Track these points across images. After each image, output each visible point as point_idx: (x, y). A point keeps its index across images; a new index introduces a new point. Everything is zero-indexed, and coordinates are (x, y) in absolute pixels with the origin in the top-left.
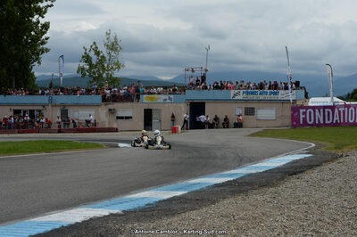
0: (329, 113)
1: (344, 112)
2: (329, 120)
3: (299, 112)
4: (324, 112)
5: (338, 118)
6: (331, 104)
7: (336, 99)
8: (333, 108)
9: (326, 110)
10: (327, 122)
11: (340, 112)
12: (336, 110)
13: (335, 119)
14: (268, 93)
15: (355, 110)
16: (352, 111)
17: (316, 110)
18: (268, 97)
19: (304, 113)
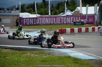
0: (35, 20)
1: (41, 20)
2: (35, 23)
3: (23, 20)
4: (33, 20)
5: (39, 22)
6: (36, 17)
7: (38, 15)
8: (37, 18)
9: (34, 19)
10: (35, 24)
11: (39, 20)
13: (38, 22)
14: (7, 12)
15: (46, 19)
16: (44, 19)
17: (30, 19)
18: (7, 14)
19: (26, 20)
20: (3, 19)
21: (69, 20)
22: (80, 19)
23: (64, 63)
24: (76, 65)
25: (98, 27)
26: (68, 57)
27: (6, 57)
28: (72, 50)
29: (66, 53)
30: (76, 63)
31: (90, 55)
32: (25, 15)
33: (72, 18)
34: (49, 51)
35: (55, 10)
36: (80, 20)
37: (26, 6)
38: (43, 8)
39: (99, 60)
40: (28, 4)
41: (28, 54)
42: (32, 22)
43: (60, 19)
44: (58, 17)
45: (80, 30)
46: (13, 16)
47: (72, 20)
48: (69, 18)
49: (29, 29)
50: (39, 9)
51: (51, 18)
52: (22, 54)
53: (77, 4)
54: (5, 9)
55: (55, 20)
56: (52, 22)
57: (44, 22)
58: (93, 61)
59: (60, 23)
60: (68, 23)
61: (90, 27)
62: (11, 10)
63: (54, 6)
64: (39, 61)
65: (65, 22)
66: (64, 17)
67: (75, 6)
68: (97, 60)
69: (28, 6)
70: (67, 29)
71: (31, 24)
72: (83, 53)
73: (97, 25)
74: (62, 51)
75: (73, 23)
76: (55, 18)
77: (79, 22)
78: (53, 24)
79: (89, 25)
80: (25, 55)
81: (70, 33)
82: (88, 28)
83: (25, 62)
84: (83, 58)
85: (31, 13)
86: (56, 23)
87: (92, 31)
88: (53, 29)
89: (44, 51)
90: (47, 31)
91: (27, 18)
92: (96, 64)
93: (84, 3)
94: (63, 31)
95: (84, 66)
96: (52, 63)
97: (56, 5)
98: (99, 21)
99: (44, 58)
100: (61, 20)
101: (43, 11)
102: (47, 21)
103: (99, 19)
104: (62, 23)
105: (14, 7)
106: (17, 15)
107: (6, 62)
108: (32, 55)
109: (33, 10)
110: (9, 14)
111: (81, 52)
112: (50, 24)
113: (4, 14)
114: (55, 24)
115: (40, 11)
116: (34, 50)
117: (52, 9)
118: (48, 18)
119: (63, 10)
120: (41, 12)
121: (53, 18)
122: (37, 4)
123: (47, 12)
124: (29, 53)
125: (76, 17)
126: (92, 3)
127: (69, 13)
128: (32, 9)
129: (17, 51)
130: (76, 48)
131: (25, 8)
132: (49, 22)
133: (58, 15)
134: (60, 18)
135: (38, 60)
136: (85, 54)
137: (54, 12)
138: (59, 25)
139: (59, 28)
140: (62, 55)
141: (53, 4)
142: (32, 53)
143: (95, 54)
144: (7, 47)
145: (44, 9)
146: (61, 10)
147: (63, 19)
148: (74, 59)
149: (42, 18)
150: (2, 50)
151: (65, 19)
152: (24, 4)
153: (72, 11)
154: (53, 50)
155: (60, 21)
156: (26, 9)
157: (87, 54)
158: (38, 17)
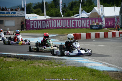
0: (44, 23)
1: (51, 22)
2: (44, 26)
3: (30, 22)
4: (42, 22)
5: (48, 26)
6: (45, 19)
7: (47, 17)
8: (46, 21)
9: (43, 22)
10: (43, 27)
11: (49, 22)
12: (47, 22)
13: (47, 26)
14: (11, 13)
15: (57, 22)
16: (55, 22)
17: (38, 22)
18: (10, 15)
19: (33, 23)
20: (6, 21)
21: (84, 23)
22: (98, 22)
23: (79, 75)
24: (94, 78)
25: (120, 32)
26: (84, 68)
27: (10, 68)
28: (88, 59)
29: (81, 63)
30: (93, 75)
31: (109, 65)
32: (32, 17)
33: (88, 20)
34: (61, 60)
35: (68, 11)
36: (98, 24)
37: (33, 6)
38: (54, 8)
39: (120, 72)
40: (36, 3)
41: (36, 63)
42: (40, 25)
43: (73, 22)
44: (71, 19)
45: (97, 36)
46: (18, 17)
47: (88, 23)
48: (85, 20)
49: (37, 33)
50: (48, 10)
51: (63, 21)
52: (29, 64)
53: (94, 4)
54: (8, 9)
55: (68, 23)
56: (64, 25)
57: (55, 26)
58: (113, 73)
59: (74, 26)
60: (83, 26)
61: (110, 31)
62: (15, 10)
63: (67, 6)
64: (49, 72)
65: (80, 25)
66: (78, 19)
67: (91, 6)
68: (119, 72)
69: (36, 6)
70: (81, 33)
71: (39, 27)
72: (102, 63)
73: (119, 29)
74: (76, 60)
75: (89, 26)
76: (67, 21)
77: (97, 25)
78: (66, 28)
79: (109, 29)
80: (32, 66)
81: (85, 39)
82: (107, 33)
83: (33, 73)
84: (102, 70)
85: (39, 14)
86: (68, 26)
87: (111, 37)
88: (65, 34)
89: (55, 60)
90: (58, 36)
91: (34, 21)
92: (117, 76)
93: (103, 3)
94: (77, 36)
95: (102, 79)
96: (64, 75)
97: (69, 5)
98: (120, 24)
99: (55, 68)
100: (75, 23)
101: (53, 12)
102: (59, 24)
103: (120, 22)
104: (76, 26)
105: (19, 7)
106: (23, 17)
107: (9, 74)
108: (41, 65)
109: (41, 11)
110: (13, 15)
111: (99, 62)
112: (62, 28)
113: (6, 16)
114: (68, 28)
115: (50, 11)
116: (43, 60)
117: (64, 9)
118: (59, 21)
119: (77, 11)
120: (51, 13)
121: (65, 21)
122: (46, 3)
123: (58, 13)
124: (37, 63)
125: (94, 19)
126: (112, 3)
127: (84, 15)
128: (40, 9)
129: (23, 61)
130: (93, 58)
131: (32, 9)
132: (60, 25)
133: (71, 16)
134: (74, 20)
135: (47, 72)
136: (104, 64)
137: (67, 14)
138: (73, 29)
140: (76, 66)
141: (65, 4)
142: (40, 63)
143: (115, 65)
144: (10, 55)
145: (55, 10)
146: (74, 11)
147: (77, 22)
148: (90, 70)
149: (52, 21)
150: (5, 58)
151: (80, 21)
152: (31, 4)
153: (88, 13)
154: (66, 59)
155: (73, 24)
156: (33, 10)
157: (106, 64)
158: (47, 19)
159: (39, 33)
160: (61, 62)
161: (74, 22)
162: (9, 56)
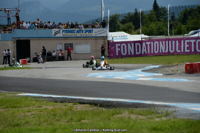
0: (138, 46)
1: (150, 45)
2: (138, 51)
3: (115, 46)
4: (134, 45)
5: (145, 50)
6: (140, 39)
7: (143, 36)
8: (141, 42)
9: (136, 44)
10: (137, 53)
11: (147, 45)
12: (144, 44)
13: (143, 51)
14: (84, 32)
15: (159, 43)
16: (156, 44)
17: (129, 44)
18: (84, 34)
19: (119, 47)
20: (76, 44)
27: (83, 121)
32: (118, 36)
34: (167, 108)
35: (179, 26)
37: (121, 19)
38: (155, 21)
40: (125, 14)
41: (125, 114)
42: (131, 49)
43: (188, 43)
44: (184, 39)
46: (96, 38)
49: (127, 63)
50: (145, 25)
51: (170, 42)
52: (113, 115)
54: (81, 25)
55: (179, 46)
56: (172, 50)
57: (156, 50)
59: (189, 51)
63: (177, 17)
65: (199, 49)
66: (196, 38)
69: (125, 18)
71: (129, 54)
74: (193, 109)
76: (177, 42)
78: (175, 53)
80: (119, 118)
85: (130, 33)
86: (179, 51)
88: (174, 64)
89: (156, 108)
90: (162, 67)
91: (121, 43)
94: (194, 67)
97: (180, 15)
99: (157, 122)
101: (154, 28)
102: (163, 48)
104: (193, 50)
106: (103, 37)
108: (133, 117)
109: (133, 27)
110: (88, 34)
112: (169, 54)
113: (78, 36)
114: (179, 54)
115: (147, 27)
116: (137, 107)
117: (172, 23)
118: (164, 42)
119: (194, 26)
120: (150, 29)
121: (173, 42)
124: (127, 113)
128: (131, 24)
129: (104, 109)
131: (119, 23)
132: (165, 50)
133: (184, 34)
134: (188, 41)
135: (143, 128)
137: (176, 30)
138: (187, 55)
139: (186, 61)
140: (193, 118)
141: (173, 14)
142: (132, 113)
144: (84, 99)
145: (157, 24)
146: (190, 26)
147: (195, 43)
149: (152, 42)
150: (75, 105)
151: (199, 42)
152: (116, 15)
154: (175, 107)
155: (188, 47)
156: (121, 25)
158: (143, 39)
159: (130, 63)
160: (167, 111)
161: (190, 44)
162: (83, 101)
